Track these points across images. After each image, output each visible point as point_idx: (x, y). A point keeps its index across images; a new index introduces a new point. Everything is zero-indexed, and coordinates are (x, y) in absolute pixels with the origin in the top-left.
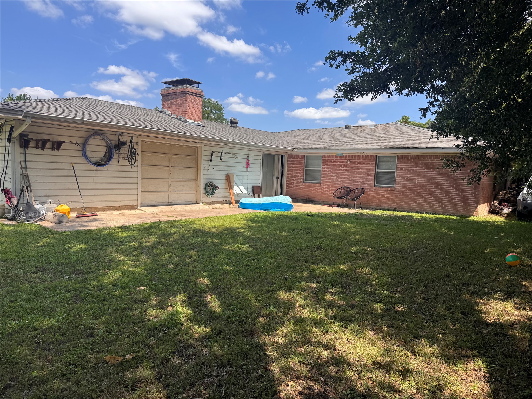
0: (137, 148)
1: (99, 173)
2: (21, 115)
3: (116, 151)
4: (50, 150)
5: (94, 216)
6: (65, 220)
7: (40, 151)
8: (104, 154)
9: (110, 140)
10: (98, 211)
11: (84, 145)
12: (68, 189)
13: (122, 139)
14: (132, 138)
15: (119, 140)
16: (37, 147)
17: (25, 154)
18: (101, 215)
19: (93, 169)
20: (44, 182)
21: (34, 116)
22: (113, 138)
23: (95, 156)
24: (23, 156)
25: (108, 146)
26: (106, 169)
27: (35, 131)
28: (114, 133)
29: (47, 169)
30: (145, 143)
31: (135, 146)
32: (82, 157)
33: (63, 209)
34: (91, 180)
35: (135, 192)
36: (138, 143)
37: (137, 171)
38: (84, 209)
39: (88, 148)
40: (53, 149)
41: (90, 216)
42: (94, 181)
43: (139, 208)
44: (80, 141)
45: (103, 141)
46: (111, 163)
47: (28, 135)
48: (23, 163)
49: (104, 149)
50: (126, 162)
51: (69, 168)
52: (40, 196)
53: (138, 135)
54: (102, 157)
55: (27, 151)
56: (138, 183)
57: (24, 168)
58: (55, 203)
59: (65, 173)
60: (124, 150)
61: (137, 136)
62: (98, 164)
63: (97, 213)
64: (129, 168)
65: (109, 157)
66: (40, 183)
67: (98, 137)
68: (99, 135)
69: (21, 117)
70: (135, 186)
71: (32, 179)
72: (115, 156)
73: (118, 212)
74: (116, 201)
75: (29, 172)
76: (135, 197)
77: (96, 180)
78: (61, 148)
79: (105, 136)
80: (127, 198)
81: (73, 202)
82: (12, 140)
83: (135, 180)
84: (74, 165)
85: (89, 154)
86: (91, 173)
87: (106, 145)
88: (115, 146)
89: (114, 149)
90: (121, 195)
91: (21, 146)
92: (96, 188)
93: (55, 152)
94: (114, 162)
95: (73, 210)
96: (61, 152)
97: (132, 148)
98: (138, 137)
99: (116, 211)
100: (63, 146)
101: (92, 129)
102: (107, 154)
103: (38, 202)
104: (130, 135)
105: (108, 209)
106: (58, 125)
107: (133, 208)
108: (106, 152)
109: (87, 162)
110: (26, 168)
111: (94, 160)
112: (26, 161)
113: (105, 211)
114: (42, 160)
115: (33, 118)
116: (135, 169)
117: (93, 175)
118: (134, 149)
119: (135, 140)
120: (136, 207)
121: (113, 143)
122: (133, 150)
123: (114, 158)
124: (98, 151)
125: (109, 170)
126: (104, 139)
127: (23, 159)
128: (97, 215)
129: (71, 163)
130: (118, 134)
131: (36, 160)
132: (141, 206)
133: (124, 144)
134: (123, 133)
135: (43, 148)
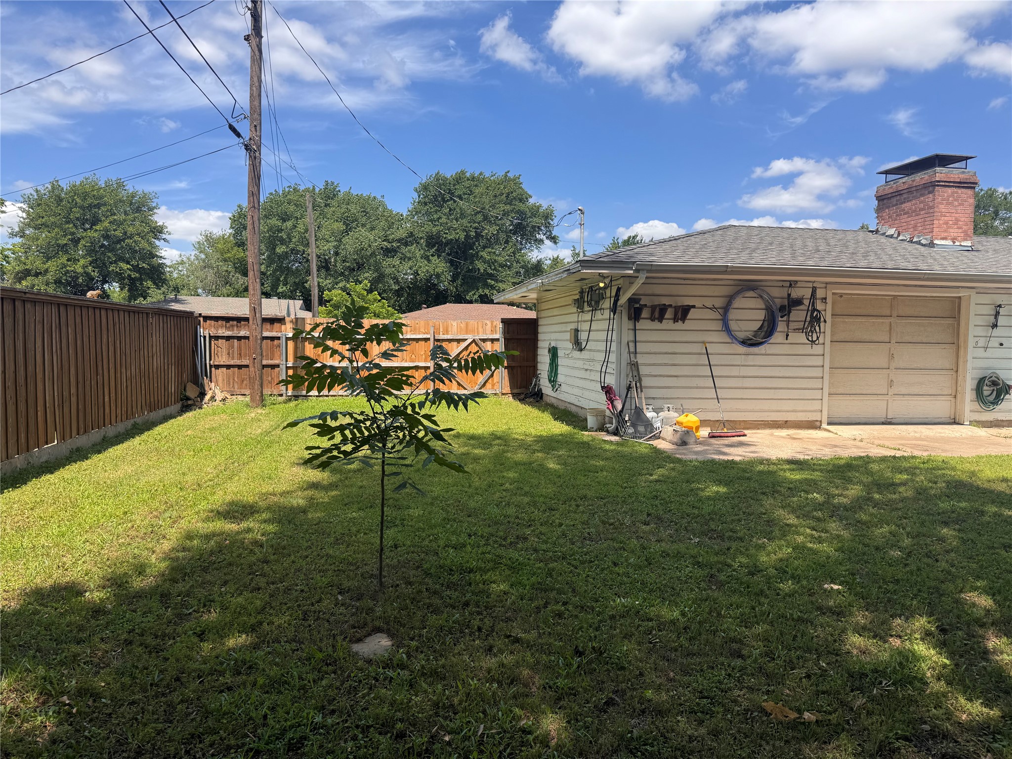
0: (824, 308)
1: (751, 360)
2: (631, 269)
3: (782, 317)
4: (671, 322)
5: (740, 436)
6: (691, 440)
7: (656, 325)
8: (759, 324)
9: (772, 298)
10: (748, 429)
11: (726, 309)
12: (697, 388)
13: (796, 293)
14: (814, 290)
15: (789, 295)
16: (652, 319)
17: (635, 330)
18: (752, 436)
19: (740, 352)
20: (660, 376)
21: (649, 268)
22: (778, 294)
23: (743, 329)
24: (631, 333)
25: (769, 310)
26: (764, 352)
27: (650, 292)
28: (780, 284)
29: (666, 353)
30: (839, 298)
31: (819, 306)
32: (722, 331)
33: (689, 421)
34: (735, 371)
35: (817, 394)
36: (825, 299)
37: (822, 353)
38: (724, 423)
39: (733, 315)
40: (675, 320)
41: (733, 436)
42: (741, 374)
43: (824, 426)
44: (719, 303)
45: (759, 300)
46: (773, 339)
47: (640, 299)
48: (632, 345)
49: (761, 315)
50: (802, 337)
51: (699, 351)
52: (654, 398)
53: (827, 283)
54: (756, 329)
55: (639, 325)
56: (823, 378)
57: (633, 353)
58: (676, 410)
59: (693, 359)
60: (799, 315)
61: (824, 285)
62: (749, 342)
63: (746, 432)
64: (808, 349)
65: (769, 330)
66: (655, 376)
67: (751, 294)
68: (753, 289)
69: (632, 272)
70: (817, 384)
71: (643, 370)
72: (781, 326)
73: (784, 432)
74: (779, 411)
75: (640, 359)
76: (816, 405)
77: (745, 371)
78: (689, 317)
79: (763, 290)
80: (800, 405)
81: (704, 410)
82: (618, 308)
83: (817, 372)
84: (707, 345)
85: (733, 325)
86: (738, 360)
87: (764, 307)
88: (782, 308)
89: (780, 314)
90: (790, 399)
91: (629, 319)
92: (745, 386)
93: (679, 325)
94: (777, 337)
95: (704, 423)
96: (688, 324)
97: (814, 310)
98: (826, 288)
99: (779, 430)
100: (692, 314)
101: (740, 280)
102: (766, 324)
103: (650, 407)
104: (811, 285)
105: (765, 425)
106: (684, 279)
107: (813, 425)
108: (764, 320)
109: (730, 341)
110: (636, 353)
111: (741, 335)
112: (635, 342)
113: (758, 429)
114: (659, 340)
115: (649, 271)
116: (817, 349)
117: (739, 363)
118: (818, 311)
119: (820, 294)
120: (818, 424)
121: (778, 302)
122: (816, 313)
123: (778, 330)
124: (750, 318)
125: (768, 352)
126: (761, 297)
127: (632, 338)
128: (745, 435)
129: (704, 343)
130: (788, 284)
131: (650, 339)
132: (829, 424)
133: (798, 302)
134: (797, 282)
135: (661, 319)
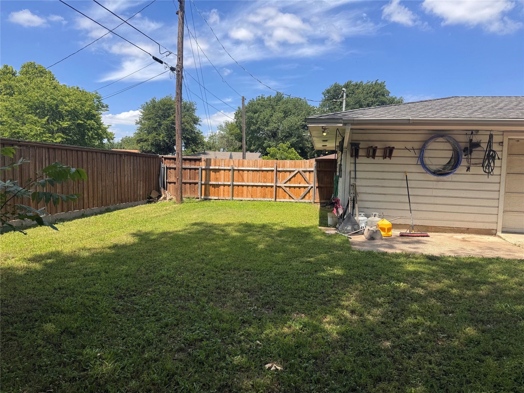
0: (501, 149)
1: (440, 185)
2: (340, 123)
3: (465, 156)
4: (381, 158)
5: (424, 236)
6: (378, 237)
7: (371, 160)
8: (448, 160)
9: (457, 142)
10: (431, 232)
11: (422, 150)
12: (400, 202)
13: (475, 139)
14: (491, 136)
15: (471, 140)
16: (368, 156)
17: (355, 163)
18: (434, 237)
19: (432, 179)
20: (373, 194)
21: (352, 122)
22: (463, 140)
23: (434, 163)
24: (353, 165)
25: (455, 150)
26: (450, 179)
27: (367, 139)
28: (465, 132)
29: (377, 179)
30: (516, 142)
31: (495, 147)
32: (417, 164)
33: (382, 224)
34: (429, 192)
35: (494, 211)
36: (502, 143)
37: (499, 181)
38: (412, 227)
39: (427, 154)
40: (385, 157)
41: (416, 236)
42: (433, 195)
43: (499, 233)
44: (417, 145)
45: (448, 144)
46: (458, 171)
47: (359, 144)
48: (353, 173)
49: (450, 154)
50: (480, 170)
51: (401, 178)
52: (368, 208)
53: (503, 132)
54: (445, 164)
55: (358, 161)
56: (499, 199)
57: (353, 178)
58: (380, 216)
59: (398, 183)
60: (478, 154)
61: (501, 133)
62: (440, 173)
63: (429, 234)
64: (485, 178)
65: (455, 164)
66: (369, 194)
67: (440, 139)
68: (442, 136)
69: (341, 125)
70: (495, 203)
71: (359, 190)
72: (464, 162)
73: (460, 236)
74: (463, 221)
75: (358, 183)
76: (494, 218)
77: (435, 192)
78: (393, 155)
79: (450, 137)
80: (479, 218)
82: (344, 150)
83: (495, 195)
84: (408, 174)
85: (427, 161)
86: (430, 185)
87: (451, 148)
88: (465, 150)
89: (463, 154)
90: (471, 213)
91: (352, 156)
92: (436, 202)
93: (387, 160)
94: (461, 169)
95: (395, 226)
96: (393, 160)
97: (490, 150)
98: (503, 135)
99: (457, 234)
100: (395, 153)
101: (433, 130)
102: (453, 160)
103: (362, 214)
104: (489, 133)
105: (450, 230)
107: (490, 232)
108: (452, 158)
109: (424, 171)
110: (355, 178)
111: (434, 168)
112: (355, 171)
113: (446, 232)
114: (372, 170)
115: (352, 124)
116: (492, 178)
117: (432, 187)
118: (493, 151)
119: (496, 139)
120: (494, 232)
121: (463, 146)
122: (491, 153)
123: (461, 164)
124: (440, 156)
125: (454, 180)
126: (449, 142)
127: (353, 168)
128: (428, 236)
129: (405, 172)
130: (470, 132)
131: (366, 170)
132: (503, 232)
133: (478, 145)
134: (478, 131)
135: (374, 157)
